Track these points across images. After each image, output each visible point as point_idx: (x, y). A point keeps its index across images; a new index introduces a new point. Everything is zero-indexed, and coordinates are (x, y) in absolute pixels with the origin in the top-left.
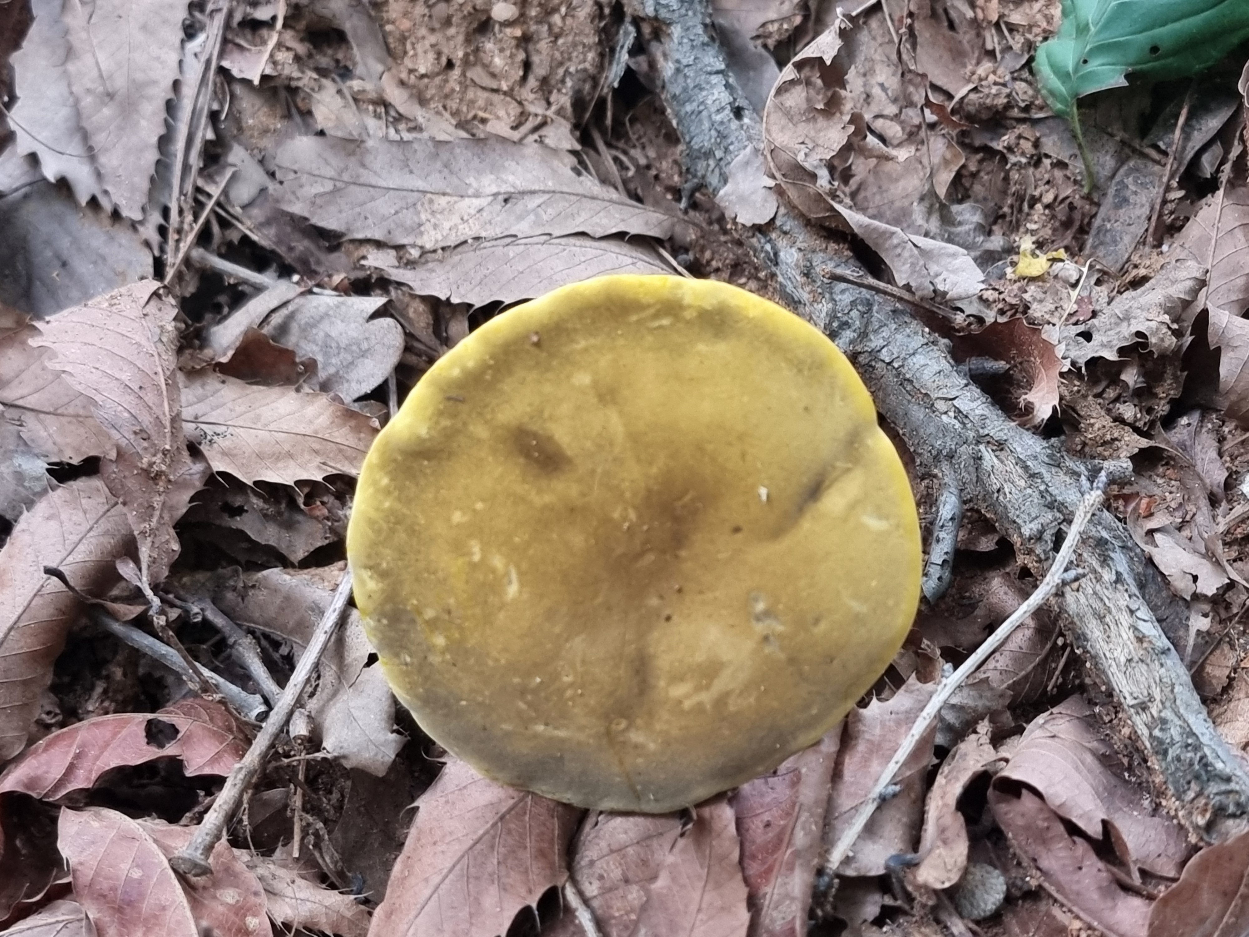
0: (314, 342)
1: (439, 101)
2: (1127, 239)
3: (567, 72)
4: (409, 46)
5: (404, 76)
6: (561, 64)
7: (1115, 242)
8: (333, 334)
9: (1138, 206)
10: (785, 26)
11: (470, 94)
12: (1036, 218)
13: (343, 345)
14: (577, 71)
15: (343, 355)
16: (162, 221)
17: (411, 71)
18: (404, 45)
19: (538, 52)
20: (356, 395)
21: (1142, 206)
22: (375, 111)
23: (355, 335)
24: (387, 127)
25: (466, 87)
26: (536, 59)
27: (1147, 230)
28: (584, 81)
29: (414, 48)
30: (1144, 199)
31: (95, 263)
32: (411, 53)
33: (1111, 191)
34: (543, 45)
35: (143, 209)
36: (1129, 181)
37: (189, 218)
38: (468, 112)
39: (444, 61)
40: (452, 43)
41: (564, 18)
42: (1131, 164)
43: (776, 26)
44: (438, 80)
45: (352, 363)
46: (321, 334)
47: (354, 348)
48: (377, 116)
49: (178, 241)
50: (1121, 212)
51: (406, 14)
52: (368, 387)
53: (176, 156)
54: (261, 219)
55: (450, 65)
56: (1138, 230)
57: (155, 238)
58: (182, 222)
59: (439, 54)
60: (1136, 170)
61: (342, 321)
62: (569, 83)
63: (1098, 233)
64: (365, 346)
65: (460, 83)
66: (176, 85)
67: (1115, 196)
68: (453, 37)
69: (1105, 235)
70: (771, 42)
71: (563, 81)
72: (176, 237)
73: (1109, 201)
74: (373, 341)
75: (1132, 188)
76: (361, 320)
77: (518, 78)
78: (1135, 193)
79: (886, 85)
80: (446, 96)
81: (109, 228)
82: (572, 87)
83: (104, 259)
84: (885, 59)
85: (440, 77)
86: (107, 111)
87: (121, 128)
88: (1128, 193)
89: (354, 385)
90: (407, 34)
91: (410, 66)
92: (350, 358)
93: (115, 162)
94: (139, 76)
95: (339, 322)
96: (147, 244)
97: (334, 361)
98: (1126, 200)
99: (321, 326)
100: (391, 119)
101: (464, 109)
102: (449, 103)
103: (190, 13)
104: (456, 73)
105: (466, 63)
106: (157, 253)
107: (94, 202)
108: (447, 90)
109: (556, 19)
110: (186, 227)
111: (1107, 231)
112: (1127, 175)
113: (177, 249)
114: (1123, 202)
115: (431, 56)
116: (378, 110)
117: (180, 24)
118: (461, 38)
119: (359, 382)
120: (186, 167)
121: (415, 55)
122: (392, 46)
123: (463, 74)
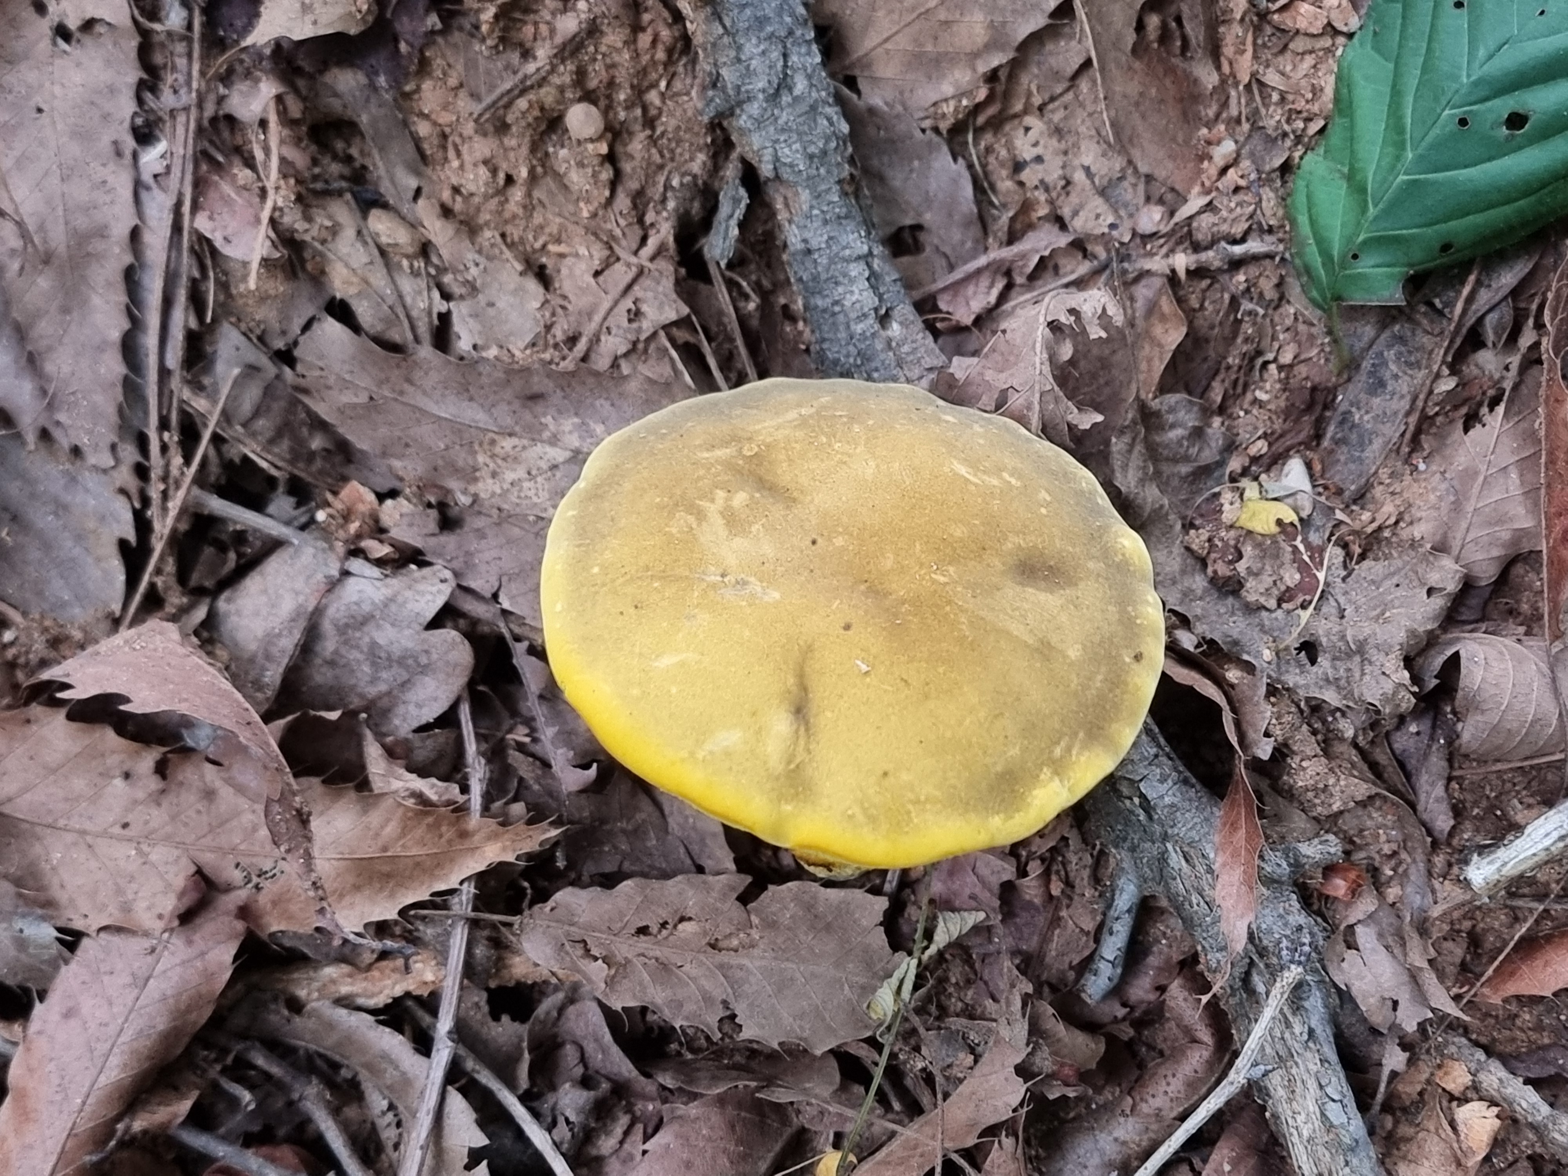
0: (357, 647)
1: (496, 228)
2: (1377, 444)
3: (667, 186)
4: (451, 154)
5: (446, 195)
6: (661, 167)
7: (1362, 446)
8: (381, 641)
9: (1396, 397)
10: (965, 102)
11: (538, 219)
12: (1268, 386)
13: (395, 657)
14: (682, 184)
15: (396, 669)
16: (140, 459)
17: (456, 190)
18: (444, 148)
19: (631, 157)
20: (415, 724)
21: (1402, 397)
22: (411, 266)
23: (410, 645)
24: (429, 289)
25: (534, 208)
26: (627, 167)
27: (1403, 435)
28: (692, 200)
29: (459, 154)
30: (1405, 389)
31: (56, 514)
32: (456, 164)
33: (1366, 365)
34: (637, 145)
35: (113, 447)
36: (1390, 355)
37: (177, 460)
38: (535, 238)
39: (501, 176)
40: (512, 154)
41: (662, 95)
42: (1397, 328)
43: (952, 103)
44: (493, 203)
45: (409, 680)
46: (367, 639)
47: (410, 662)
48: (415, 274)
49: (165, 495)
50: (1376, 401)
51: (445, 107)
52: (430, 714)
53: (147, 355)
54: (269, 434)
55: (510, 180)
56: (1392, 431)
57: (132, 483)
58: (167, 465)
59: (494, 171)
60: (1401, 339)
61: (393, 625)
62: (671, 205)
63: (1342, 422)
64: (424, 660)
65: (525, 207)
66: (135, 235)
67: (1371, 374)
68: (513, 149)
69: (1351, 429)
70: (944, 126)
71: (664, 200)
72: (162, 487)
73: (1362, 379)
74: (435, 656)
75: (1393, 367)
76: (419, 628)
77: (603, 201)
78: (1396, 377)
79: (1093, 169)
80: (506, 222)
81: (68, 466)
82: (676, 210)
83: (66, 508)
84: (1093, 132)
85: (496, 200)
86: (44, 282)
87: (65, 310)
88: (1387, 375)
89: (411, 708)
90: (447, 130)
91: (455, 181)
92: (405, 676)
93: (66, 369)
94: (81, 222)
95: (388, 626)
96: (123, 491)
97: (384, 675)
98: (1382, 384)
99: (366, 629)
100: (433, 271)
101: (531, 237)
102: (509, 229)
103: (140, 101)
104: (517, 194)
105: (533, 178)
106: (137, 505)
107: (45, 435)
108: (507, 215)
109: (653, 97)
110: (174, 472)
111: (1354, 426)
112: (1389, 346)
113: (165, 509)
114: (1378, 385)
115: (483, 172)
116: (416, 264)
117: (127, 124)
118: (525, 150)
119: (419, 706)
120: (164, 373)
121: (462, 167)
122: (428, 152)
123: (529, 195)
